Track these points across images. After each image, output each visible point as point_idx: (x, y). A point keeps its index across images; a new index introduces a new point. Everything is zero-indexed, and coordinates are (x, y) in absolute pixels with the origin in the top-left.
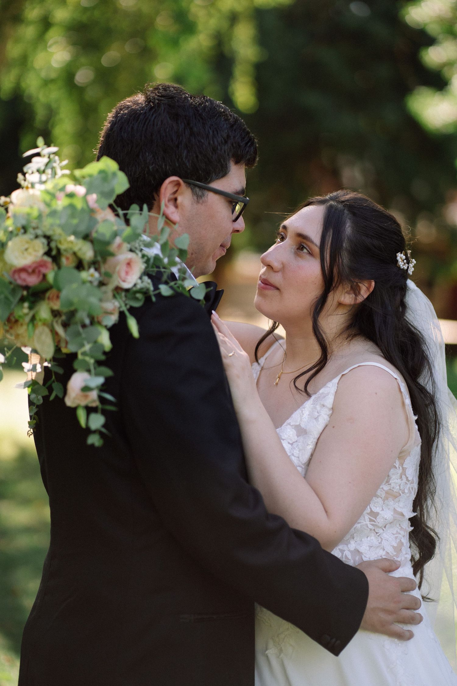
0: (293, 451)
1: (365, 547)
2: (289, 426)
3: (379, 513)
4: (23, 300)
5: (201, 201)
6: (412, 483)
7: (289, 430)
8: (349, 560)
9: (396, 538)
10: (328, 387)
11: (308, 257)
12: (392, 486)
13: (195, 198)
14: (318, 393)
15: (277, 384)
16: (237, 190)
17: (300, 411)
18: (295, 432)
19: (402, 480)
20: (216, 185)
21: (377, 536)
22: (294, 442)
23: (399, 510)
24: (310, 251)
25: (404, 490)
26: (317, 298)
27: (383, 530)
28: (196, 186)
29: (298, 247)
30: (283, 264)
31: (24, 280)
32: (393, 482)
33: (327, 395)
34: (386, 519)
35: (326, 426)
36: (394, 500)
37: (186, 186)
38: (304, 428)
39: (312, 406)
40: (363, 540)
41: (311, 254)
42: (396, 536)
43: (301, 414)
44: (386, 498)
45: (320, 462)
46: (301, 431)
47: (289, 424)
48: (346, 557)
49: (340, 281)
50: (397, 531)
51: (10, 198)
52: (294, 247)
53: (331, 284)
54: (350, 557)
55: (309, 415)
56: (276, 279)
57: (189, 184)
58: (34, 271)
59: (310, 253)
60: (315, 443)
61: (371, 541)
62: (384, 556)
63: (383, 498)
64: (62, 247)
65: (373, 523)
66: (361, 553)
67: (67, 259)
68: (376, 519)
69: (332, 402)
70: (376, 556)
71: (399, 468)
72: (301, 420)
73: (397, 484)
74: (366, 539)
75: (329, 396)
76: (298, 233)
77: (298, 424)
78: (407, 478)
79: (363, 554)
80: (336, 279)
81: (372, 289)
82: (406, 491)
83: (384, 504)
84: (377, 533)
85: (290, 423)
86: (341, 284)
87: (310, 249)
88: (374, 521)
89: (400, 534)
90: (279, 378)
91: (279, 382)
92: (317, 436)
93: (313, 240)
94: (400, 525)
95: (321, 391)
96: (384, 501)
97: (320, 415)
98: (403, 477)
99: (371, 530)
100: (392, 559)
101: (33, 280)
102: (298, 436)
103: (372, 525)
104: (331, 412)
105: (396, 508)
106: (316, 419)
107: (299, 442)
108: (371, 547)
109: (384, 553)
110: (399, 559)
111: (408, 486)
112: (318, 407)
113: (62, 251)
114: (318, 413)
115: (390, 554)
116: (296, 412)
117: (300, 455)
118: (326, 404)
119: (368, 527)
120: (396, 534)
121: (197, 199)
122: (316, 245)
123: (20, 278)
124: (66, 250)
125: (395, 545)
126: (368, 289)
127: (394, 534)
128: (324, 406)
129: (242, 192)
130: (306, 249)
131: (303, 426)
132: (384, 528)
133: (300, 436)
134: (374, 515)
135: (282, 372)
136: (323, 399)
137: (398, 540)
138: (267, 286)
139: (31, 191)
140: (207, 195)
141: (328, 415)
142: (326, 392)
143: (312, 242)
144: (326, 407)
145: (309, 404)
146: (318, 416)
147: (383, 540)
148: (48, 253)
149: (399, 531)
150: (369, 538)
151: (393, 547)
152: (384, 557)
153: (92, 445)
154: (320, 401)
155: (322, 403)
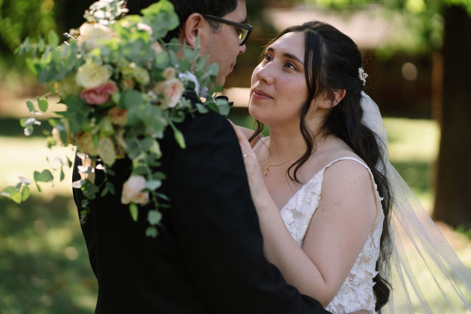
0: (292, 230)
1: (346, 302)
2: (287, 210)
3: (356, 275)
4: (90, 116)
5: (216, 31)
6: (378, 249)
7: (287, 214)
8: (335, 313)
9: (366, 292)
10: (316, 178)
11: (295, 72)
12: (364, 253)
13: (212, 29)
14: (308, 183)
15: (266, 175)
16: (242, 20)
17: (295, 198)
18: (292, 215)
19: (371, 248)
20: (227, 18)
21: (354, 293)
22: (292, 223)
23: (369, 271)
24: (296, 67)
25: (372, 256)
26: (302, 104)
27: (358, 287)
28: (212, 19)
29: (285, 65)
30: (274, 78)
31: (93, 100)
32: (365, 250)
33: (316, 185)
34: (361, 279)
35: (316, 209)
36: (365, 264)
37: (205, 20)
38: (299, 212)
39: (304, 193)
40: (343, 296)
41: (297, 69)
42: (366, 291)
43: (296, 201)
44: (361, 263)
45: (315, 238)
46: (297, 214)
47: (287, 209)
48: (333, 310)
49: (321, 90)
50: (366, 287)
51: (79, 30)
52: (282, 64)
53: (314, 93)
54: (336, 310)
55: (302, 201)
56: (270, 90)
57: (207, 18)
58: (101, 93)
59: (295, 69)
60: (308, 223)
61: (350, 297)
62: (360, 307)
63: (358, 263)
64: (125, 72)
65: (352, 283)
66: (344, 307)
67: (128, 82)
68: (353, 280)
69: (321, 190)
70: (354, 308)
71: (370, 239)
72: (296, 205)
73: (368, 251)
74: (345, 295)
75: (318, 185)
76: (285, 54)
77: (294, 208)
78: (375, 246)
79: (345, 308)
80: (317, 89)
81: (344, 96)
82: (374, 256)
83: (359, 267)
84: (353, 290)
85: (288, 207)
86: (322, 93)
87: (296, 66)
88: (352, 281)
89: (368, 289)
90: (267, 169)
91: (268, 173)
92: (310, 218)
93: (298, 58)
94: (367, 281)
95: (310, 182)
96: (359, 265)
97: (312, 201)
98: (373, 245)
99: (350, 288)
100: (365, 309)
101: (100, 100)
102: (295, 217)
103: (351, 284)
104: (320, 198)
105: (366, 270)
106: (309, 204)
107: (296, 223)
108: (350, 301)
109: (360, 305)
110: (369, 309)
111: (375, 251)
112: (309, 195)
113: (124, 76)
114: (309, 199)
115: (364, 305)
116: (291, 199)
117: (298, 233)
118: (316, 192)
119: (348, 286)
120: (366, 289)
121: (214, 30)
122: (301, 63)
123: (89, 98)
124: (127, 76)
125: (367, 298)
126: (341, 95)
127: (364, 290)
128: (314, 193)
129: (246, 21)
130: (292, 66)
131: (298, 210)
132: (358, 286)
133: (296, 218)
134: (353, 276)
135: (269, 165)
136: (313, 188)
137: (368, 294)
138: (262, 96)
139: (96, 26)
140: (221, 26)
141: (318, 201)
142: (315, 182)
143: (298, 60)
144: (316, 194)
145: (301, 193)
146: (310, 202)
147: (358, 295)
148: (112, 78)
149: (367, 286)
150: (348, 294)
151: (366, 300)
152: (360, 309)
153: (150, 237)
154: (310, 190)
155: (312, 191)
